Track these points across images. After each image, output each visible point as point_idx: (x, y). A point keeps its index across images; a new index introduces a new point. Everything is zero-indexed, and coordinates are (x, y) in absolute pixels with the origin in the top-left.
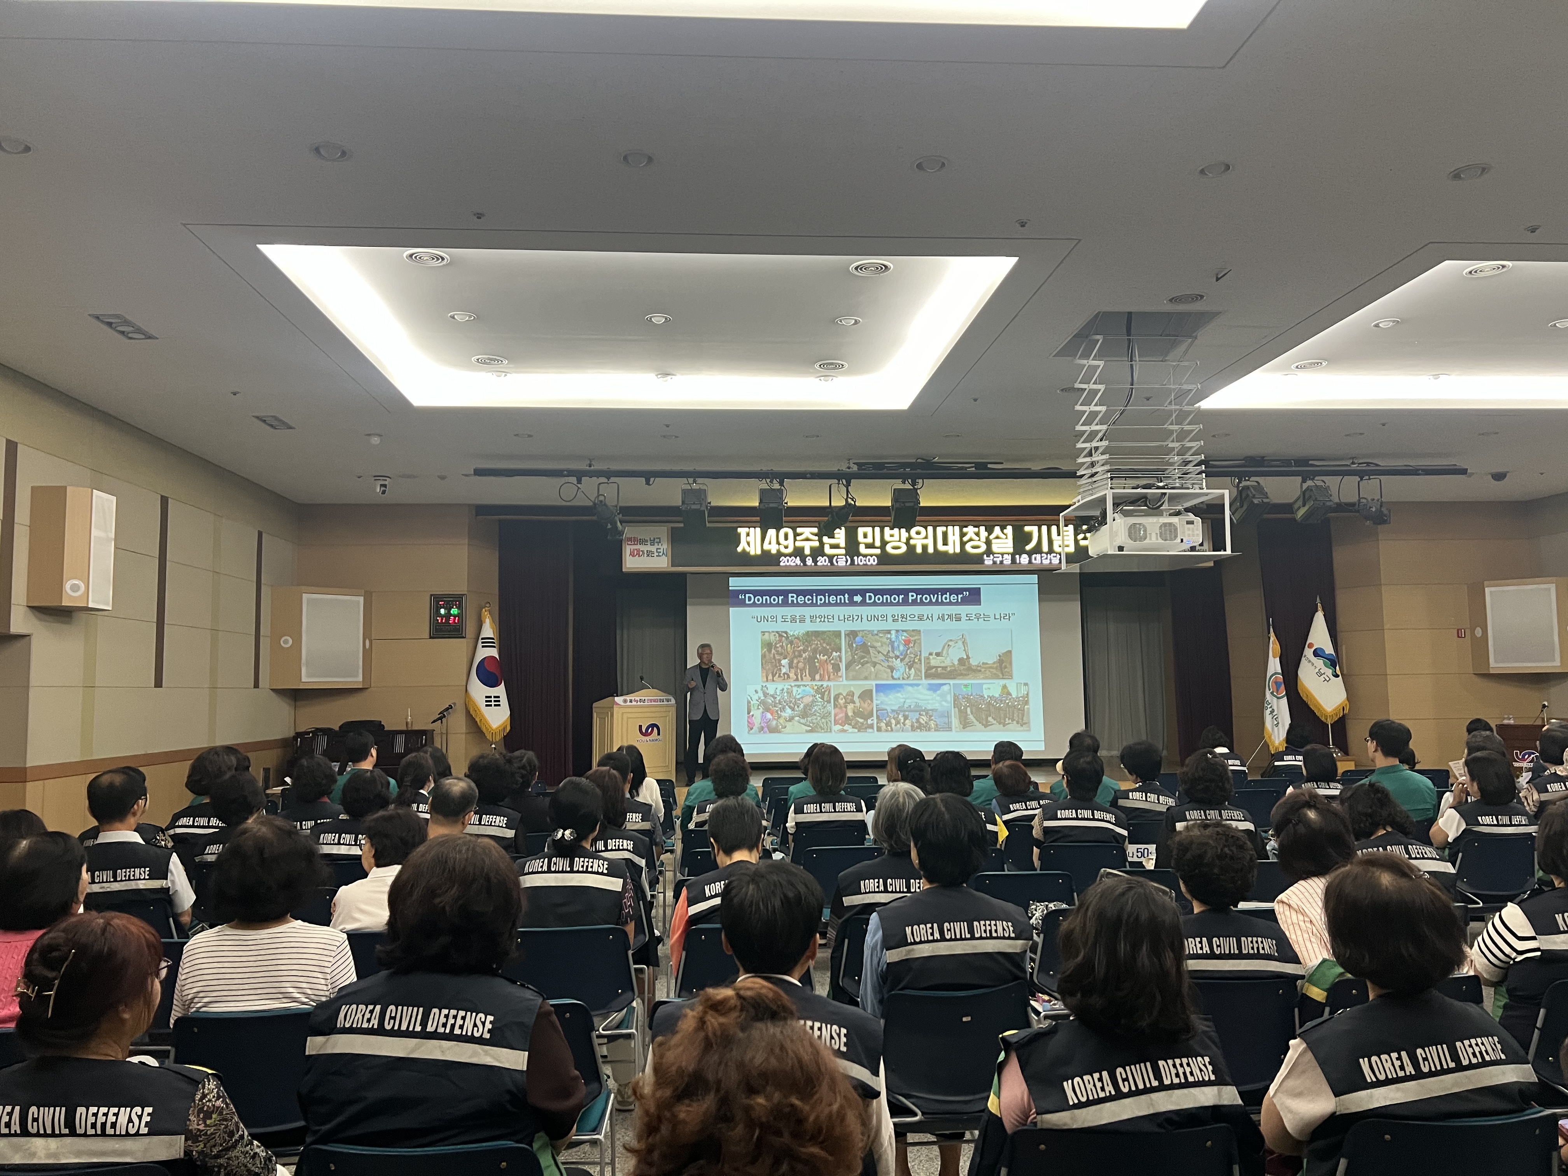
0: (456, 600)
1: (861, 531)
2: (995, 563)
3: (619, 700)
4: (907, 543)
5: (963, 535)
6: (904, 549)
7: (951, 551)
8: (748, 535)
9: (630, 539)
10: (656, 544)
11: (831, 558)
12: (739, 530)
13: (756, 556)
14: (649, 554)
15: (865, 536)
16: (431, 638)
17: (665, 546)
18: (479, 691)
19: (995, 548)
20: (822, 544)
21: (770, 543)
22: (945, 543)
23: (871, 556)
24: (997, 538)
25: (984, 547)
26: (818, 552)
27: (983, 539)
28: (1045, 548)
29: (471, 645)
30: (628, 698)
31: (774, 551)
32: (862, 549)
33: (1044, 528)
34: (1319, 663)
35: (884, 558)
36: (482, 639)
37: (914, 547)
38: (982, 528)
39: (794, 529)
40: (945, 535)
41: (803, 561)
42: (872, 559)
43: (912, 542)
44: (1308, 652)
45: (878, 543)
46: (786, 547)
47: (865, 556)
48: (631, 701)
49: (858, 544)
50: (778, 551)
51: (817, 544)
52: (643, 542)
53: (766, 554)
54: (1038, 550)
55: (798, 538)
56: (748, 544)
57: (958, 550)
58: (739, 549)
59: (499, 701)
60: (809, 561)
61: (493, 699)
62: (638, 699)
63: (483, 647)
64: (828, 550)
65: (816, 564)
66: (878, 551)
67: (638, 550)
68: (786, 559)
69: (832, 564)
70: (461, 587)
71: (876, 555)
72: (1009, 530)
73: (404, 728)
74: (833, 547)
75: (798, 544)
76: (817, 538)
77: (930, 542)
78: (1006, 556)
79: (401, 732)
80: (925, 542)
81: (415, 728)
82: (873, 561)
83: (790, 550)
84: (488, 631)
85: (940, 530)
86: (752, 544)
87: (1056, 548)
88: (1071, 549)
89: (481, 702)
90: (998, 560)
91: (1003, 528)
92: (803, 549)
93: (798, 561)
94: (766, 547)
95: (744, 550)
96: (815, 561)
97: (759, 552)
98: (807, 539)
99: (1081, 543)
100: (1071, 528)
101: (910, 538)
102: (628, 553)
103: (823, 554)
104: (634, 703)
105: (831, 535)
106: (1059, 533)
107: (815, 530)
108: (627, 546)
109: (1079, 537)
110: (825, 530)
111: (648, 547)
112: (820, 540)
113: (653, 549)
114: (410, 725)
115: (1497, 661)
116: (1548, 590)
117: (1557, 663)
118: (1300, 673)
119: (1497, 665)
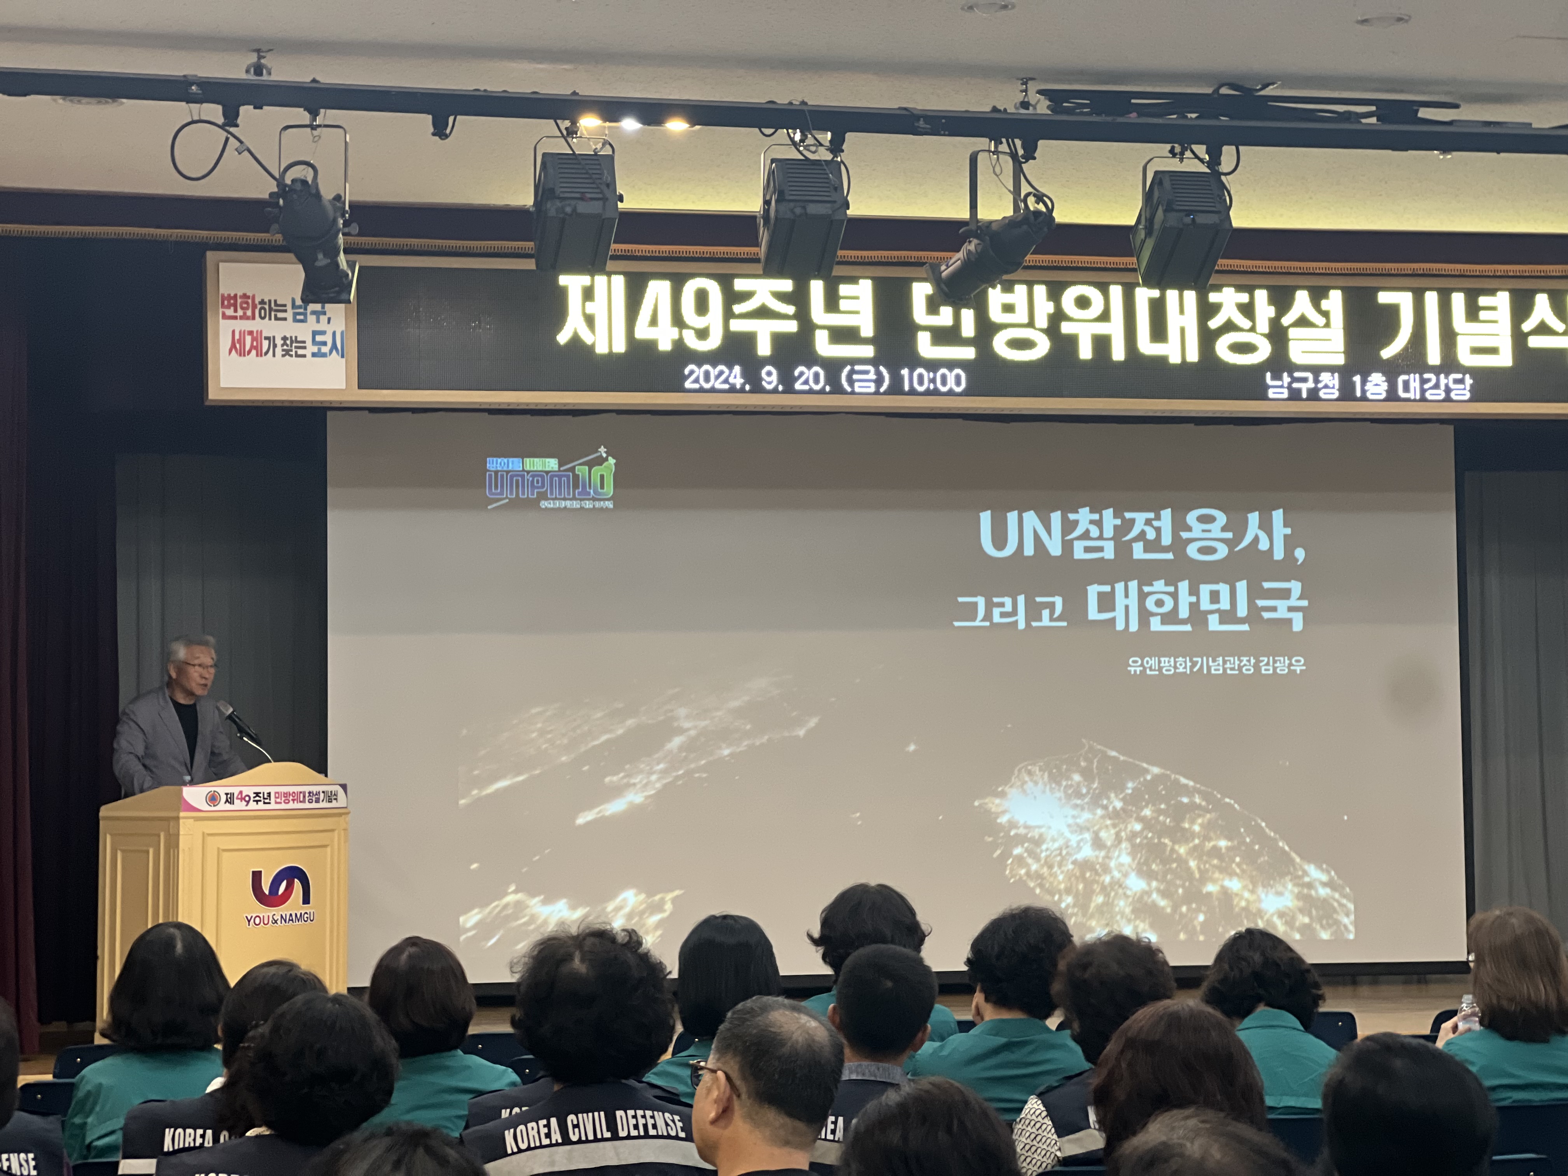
1: (919, 291)
2: (1295, 395)
3: (195, 794)
4: (1052, 331)
5: (1207, 310)
6: (1043, 347)
7: (1175, 359)
8: (588, 294)
9: (229, 301)
10: (312, 319)
11: (833, 367)
12: (564, 280)
13: (611, 357)
14: (293, 348)
15: (932, 309)
17: (338, 325)
19: (1297, 353)
20: (807, 327)
21: (654, 322)
22: (1159, 332)
23: (950, 367)
24: (1303, 322)
25: (1264, 351)
26: (795, 352)
27: (1263, 326)
28: (1434, 356)
30: (221, 787)
31: (665, 346)
32: (925, 346)
33: (1431, 299)
35: (986, 375)
37: (1072, 340)
38: (1261, 295)
39: (725, 282)
40: (1158, 309)
41: (753, 377)
42: (951, 376)
43: (1066, 328)
45: (968, 330)
46: (703, 334)
47: (933, 365)
48: (230, 799)
49: (911, 330)
50: (679, 344)
51: (791, 327)
52: (273, 310)
53: (642, 353)
54: (1413, 360)
55: (738, 309)
56: (590, 320)
57: (1193, 356)
58: (563, 338)
60: (770, 377)
62: (249, 791)
64: (824, 346)
65: (789, 389)
66: (968, 353)
67: (256, 337)
68: (700, 370)
69: (838, 389)
71: (964, 366)
72: (1334, 301)
74: (840, 336)
75: (736, 326)
76: (791, 310)
77: (1115, 329)
78: (1325, 377)
80: (1101, 329)
82: (953, 382)
83: (714, 342)
85: (1145, 295)
86: (601, 323)
87: (1465, 358)
88: (1505, 359)
90: (1304, 388)
91: (1318, 295)
92: (749, 339)
93: (737, 376)
94: (642, 332)
95: (576, 340)
96: (787, 381)
97: (620, 347)
98: (763, 313)
99: (1535, 342)
100: (1502, 300)
101: (1058, 317)
102: (225, 342)
103: (811, 358)
104: (239, 805)
105: (832, 303)
106: (1473, 313)
107: (786, 285)
108: (222, 322)
109: (1527, 326)
110: (817, 287)
111: (287, 328)
112: (803, 315)
113: (303, 332)
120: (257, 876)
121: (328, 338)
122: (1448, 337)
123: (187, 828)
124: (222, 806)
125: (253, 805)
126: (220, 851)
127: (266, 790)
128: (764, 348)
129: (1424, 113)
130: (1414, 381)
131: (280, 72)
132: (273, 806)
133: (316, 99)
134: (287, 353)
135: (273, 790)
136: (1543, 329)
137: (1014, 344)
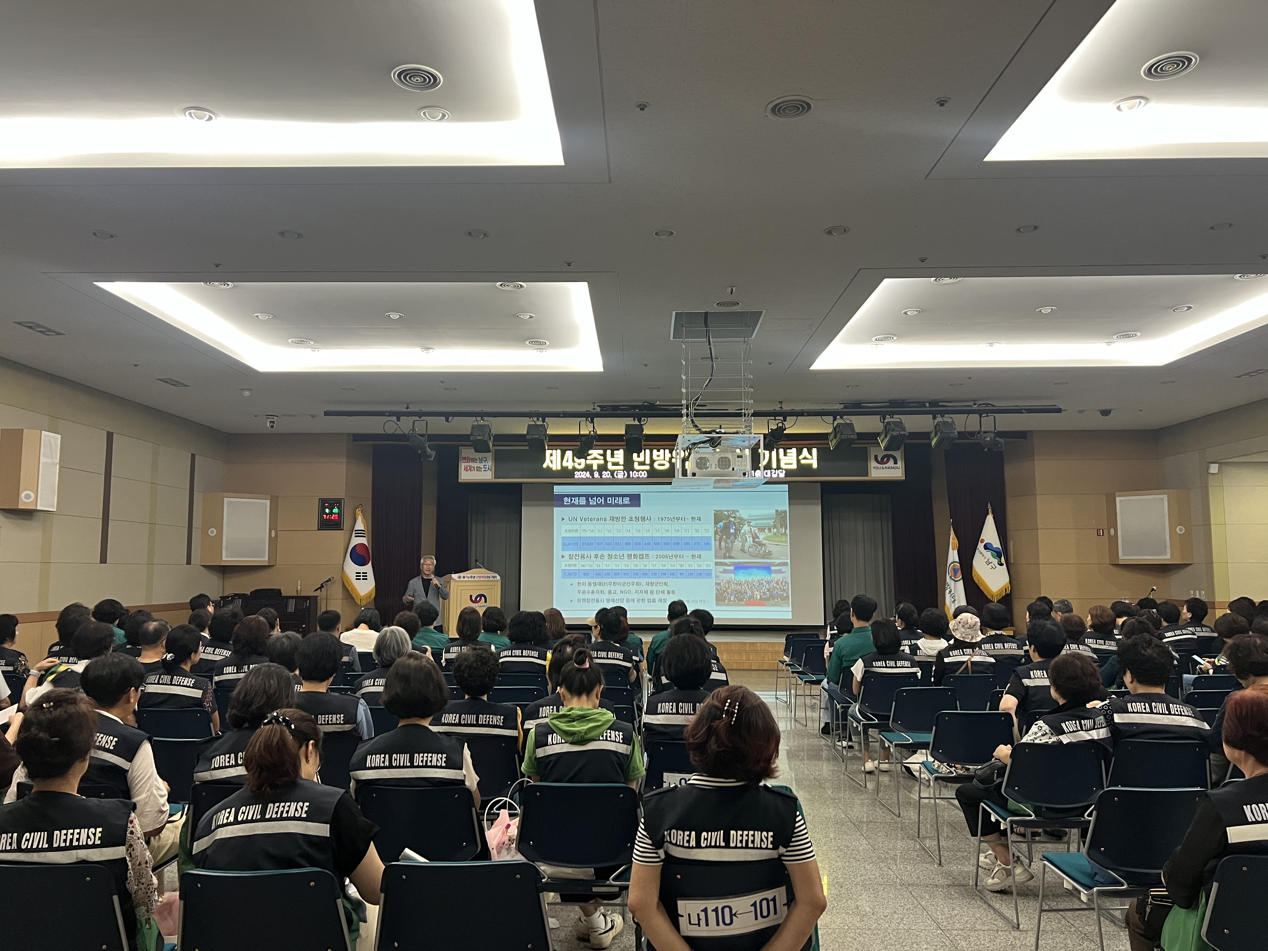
0: (337, 502)
1: (635, 453)
3: (455, 576)
4: (670, 461)
6: (667, 466)
8: (551, 455)
9: (464, 459)
10: (483, 462)
11: (612, 473)
12: (545, 451)
13: (557, 471)
14: (478, 469)
15: (639, 456)
16: (319, 530)
17: (490, 463)
18: (351, 569)
20: (606, 462)
21: (567, 461)
23: (643, 471)
26: (603, 468)
28: (774, 465)
29: (347, 536)
30: (462, 574)
31: (570, 468)
32: (636, 466)
33: (774, 451)
34: (988, 554)
35: (653, 473)
36: (355, 531)
41: (592, 474)
42: (643, 473)
43: (673, 461)
44: (981, 546)
45: (648, 462)
46: (579, 464)
47: (638, 471)
48: (464, 577)
49: (633, 462)
50: (574, 467)
51: (602, 462)
52: (473, 460)
53: (564, 470)
54: (768, 467)
55: (589, 458)
56: (552, 462)
58: (545, 466)
59: (366, 576)
60: (596, 475)
61: (362, 575)
62: (469, 575)
63: (356, 536)
64: (610, 466)
65: (601, 477)
66: (648, 468)
67: (470, 467)
68: (579, 473)
69: (613, 477)
70: (339, 493)
71: (646, 470)
73: (295, 594)
74: (615, 464)
75: (588, 462)
76: (602, 458)
79: (293, 597)
81: (303, 594)
82: (644, 475)
83: (582, 466)
84: (360, 525)
86: (554, 462)
87: (783, 465)
88: (794, 466)
89: (352, 576)
92: (591, 465)
93: (588, 474)
94: (565, 464)
95: (548, 467)
96: (601, 475)
97: (559, 468)
98: (595, 459)
99: (803, 462)
100: (794, 450)
101: (671, 459)
102: (463, 468)
103: (606, 470)
104: (466, 579)
105: (612, 456)
106: (785, 454)
107: (601, 452)
108: (462, 464)
109: (800, 457)
110: (609, 452)
111: (478, 464)
112: (605, 459)
113: (481, 465)
114: (299, 592)
115: (1124, 555)
116: (1162, 499)
117: (1168, 556)
118: (975, 562)
119: (1124, 557)
120: (471, 596)
121: (487, 467)
122: (778, 461)
123: (452, 583)
124: (462, 579)
125: (470, 579)
126: (462, 590)
127: (474, 575)
128: (595, 468)
130: (769, 471)
131: (412, 409)
132: (476, 579)
133: (420, 414)
134: (477, 470)
135: (476, 575)
136: (805, 458)
137: (659, 465)
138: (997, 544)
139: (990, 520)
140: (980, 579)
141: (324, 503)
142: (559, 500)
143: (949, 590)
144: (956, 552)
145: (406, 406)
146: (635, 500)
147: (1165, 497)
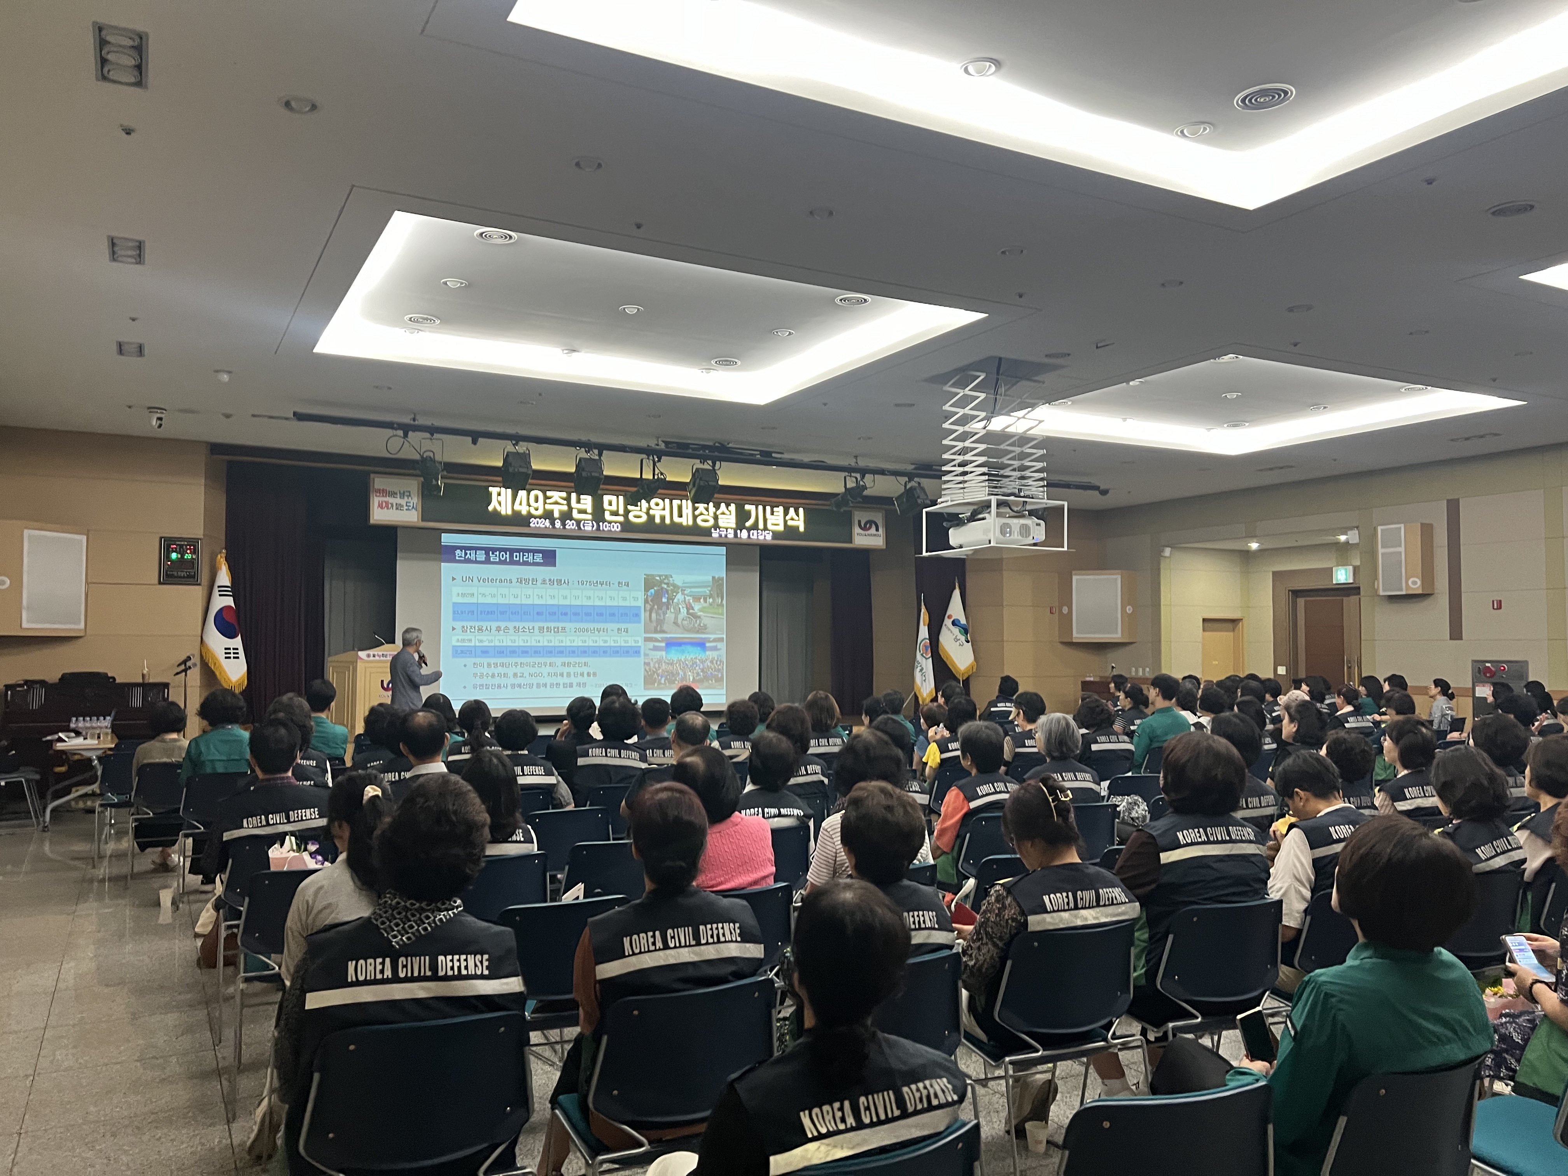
0: (193, 544)
1: (606, 498)
2: (720, 536)
3: (362, 654)
4: (648, 513)
5: (695, 509)
6: (644, 518)
7: (685, 524)
8: (499, 494)
9: (378, 491)
10: (406, 498)
11: (578, 522)
12: (491, 489)
13: (507, 516)
14: (399, 507)
15: (610, 504)
16: (160, 583)
17: (415, 500)
18: (217, 642)
19: (721, 523)
20: (571, 509)
21: (521, 504)
22: (680, 516)
23: (616, 523)
24: (723, 513)
25: (712, 522)
26: (566, 516)
27: (711, 514)
28: (761, 526)
29: (206, 592)
30: (371, 652)
31: (524, 513)
32: (607, 516)
33: (760, 507)
34: (956, 630)
35: (627, 526)
36: (219, 587)
37: (653, 517)
38: (711, 504)
39: (544, 493)
40: (680, 508)
41: (553, 523)
42: (615, 526)
43: (651, 512)
44: (948, 622)
45: (621, 512)
46: (537, 509)
47: (610, 523)
48: (374, 656)
49: (603, 511)
50: (529, 512)
51: (565, 508)
52: (393, 494)
53: (517, 514)
54: (755, 527)
55: (548, 501)
56: (500, 503)
57: (690, 523)
58: (490, 508)
59: (236, 653)
60: (558, 524)
61: (232, 651)
62: (380, 653)
63: (220, 595)
64: (575, 514)
65: (564, 528)
66: (621, 519)
67: (387, 503)
68: (535, 521)
69: (579, 528)
70: (197, 531)
71: (620, 523)
72: (733, 507)
73: (141, 681)
74: (581, 512)
75: (548, 507)
76: (565, 502)
77: (667, 513)
78: (729, 530)
79: (137, 685)
80: (663, 513)
81: (151, 681)
82: (617, 528)
83: (540, 512)
84: (224, 578)
85: (676, 503)
86: (503, 504)
87: (769, 526)
88: (781, 528)
89: (220, 654)
90: (723, 534)
91: (728, 505)
92: (552, 512)
93: (547, 523)
94: (517, 507)
95: (495, 509)
96: (564, 525)
97: (509, 512)
98: (556, 503)
99: (790, 523)
100: (781, 509)
101: (649, 508)
102: (376, 505)
103: (571, 519)
104: (377, 658)
105: (578, 501)
106: (772, 513)
107: (564, 494)
108: (375, 498)
109: (788, 518)
110: (574, 495)
111: (398, 500)
112: (569, 504)
113: (403, 502)
114: (147, 677)
115: (1077, 633)
116: (1116, 579)
117: (1119, 635)
118: (941, 638)
119: (1078, 636)
120: (382, 681)
121: (412, 504)
122: (765, 520)
123: (360, 665)
124: (372, 658)
126: (371, 673)
128: (556, 515)
129: (774, 455)
130: (755, 533)
131: (421, 421)
133: (432, 430)
134: (397, 509)
136: (792, 519)
137: (635, 517)
138: (963, 621)
139: (957, 593)
140: (949, 656)
141: (168, 544)
142: (449, 554)
143: (919, 668)
144: (926, 627)
145: (412, 416)
146: (549, 558)
147: (1119, 577)
